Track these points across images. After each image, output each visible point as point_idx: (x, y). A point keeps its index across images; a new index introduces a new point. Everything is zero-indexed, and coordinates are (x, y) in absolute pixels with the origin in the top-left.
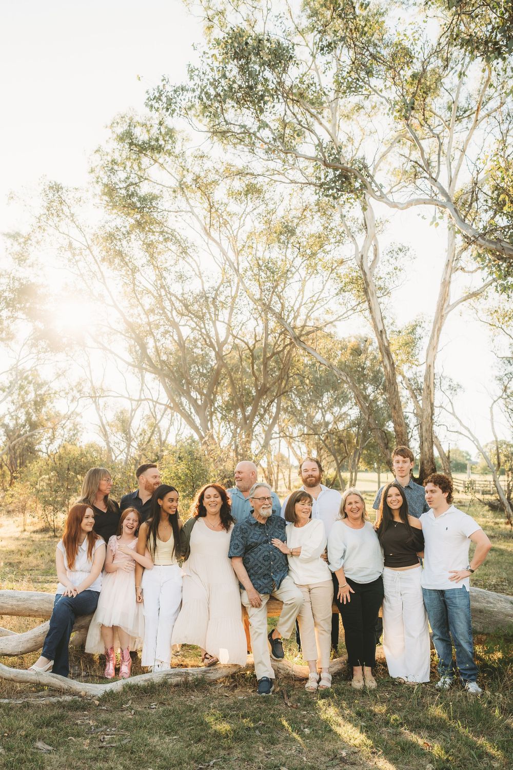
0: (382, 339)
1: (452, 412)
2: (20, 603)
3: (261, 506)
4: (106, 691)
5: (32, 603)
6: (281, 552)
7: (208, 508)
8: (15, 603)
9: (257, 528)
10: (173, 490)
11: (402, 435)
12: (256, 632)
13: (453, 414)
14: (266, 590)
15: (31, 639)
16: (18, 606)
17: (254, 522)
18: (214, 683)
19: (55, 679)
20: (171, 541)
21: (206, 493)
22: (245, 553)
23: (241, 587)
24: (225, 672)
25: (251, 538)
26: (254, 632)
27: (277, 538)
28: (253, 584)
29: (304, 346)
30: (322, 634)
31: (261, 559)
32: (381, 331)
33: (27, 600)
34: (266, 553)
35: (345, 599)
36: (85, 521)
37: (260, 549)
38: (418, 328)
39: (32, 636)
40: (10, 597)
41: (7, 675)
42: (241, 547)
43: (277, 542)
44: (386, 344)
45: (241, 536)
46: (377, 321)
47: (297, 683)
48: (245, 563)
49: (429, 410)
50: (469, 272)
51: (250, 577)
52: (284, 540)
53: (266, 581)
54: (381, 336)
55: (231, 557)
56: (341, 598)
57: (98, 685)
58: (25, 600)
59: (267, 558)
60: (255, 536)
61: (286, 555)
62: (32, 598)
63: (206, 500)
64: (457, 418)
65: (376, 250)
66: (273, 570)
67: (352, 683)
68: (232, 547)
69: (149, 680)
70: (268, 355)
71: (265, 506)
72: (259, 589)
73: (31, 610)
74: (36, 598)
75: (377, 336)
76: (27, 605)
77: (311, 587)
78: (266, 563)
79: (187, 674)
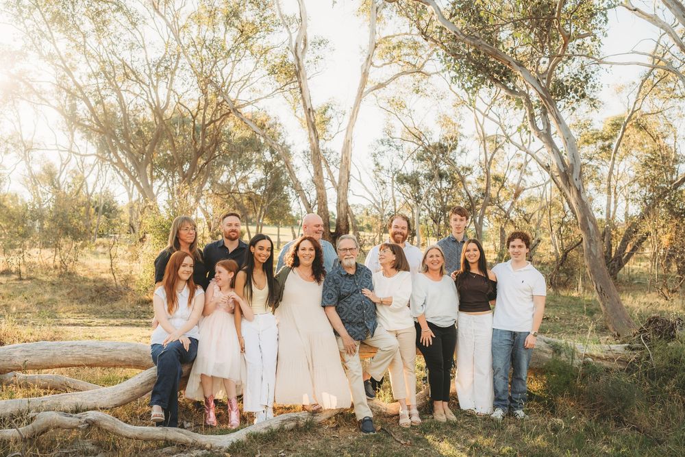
0: (310, 116)
1: (359, 179)
2: (105, 354)
3: (343, 257)
4: (233, 442)
5: (119, 354)
6: (371, 301)
7: (301, 259)
8: (100, 353)
9: (347, 279)
10: (265, 239)
11: (323, 197)
12: (355, 375)
13: (361, 181)
14: (360, 337)
15: (128, 391)
16: (104, 357)
17: (345, 274)
18: (320, 425)
19: (181, 434)
20: (266, 289)
21: (302, 246)
22: (338, 303)
23: (336, 333)
24: (328, 414)
25: (344, 288)
26: (352, 375)
27: (366, 287)
28: (348, 331)
29: (241, 116)
30: (409, 374)
31: (354, 308)
32: (309, 109)
33: (113, 350)
34: (359, 303)
35: (427, 342)
36: (182, 269)
37: (353, 299)
38: (330, 109)
39: (129, 388)
40: (93, 347)
41: (130, 434)
42: (335, 297)
43: (366, 292)
44: (313, 120)
45: (334, 286)
46: (307, 100)
47: (388, 419)
48: (339, 311)
49: (347, 177)
50: (377, 67)
51: (344, 324)
52: (372, 289)
53: (360, 329)
54: (309, 113)
55: (324, 307)
56: (424, 341)
57: (220, 436)
58: (110, 350)
59: (360, 308)
60: (346, 287)
61: (375, 304)
62: (118, 348)
63: (300, 252)
64: (363, 185)
65: (305, 40)
66: (366, 318)
67: (435, 416)
68: (325, 297)
69: (268, 427)
70: (207, 122)
71: (347, 257)
72: (353, 336)
73: (118, 360)
74: (123, 348)
75: (305, 112)
76: (113, 355)
77: (399, 332)
78: (360, 312)
79: (298, 419)
